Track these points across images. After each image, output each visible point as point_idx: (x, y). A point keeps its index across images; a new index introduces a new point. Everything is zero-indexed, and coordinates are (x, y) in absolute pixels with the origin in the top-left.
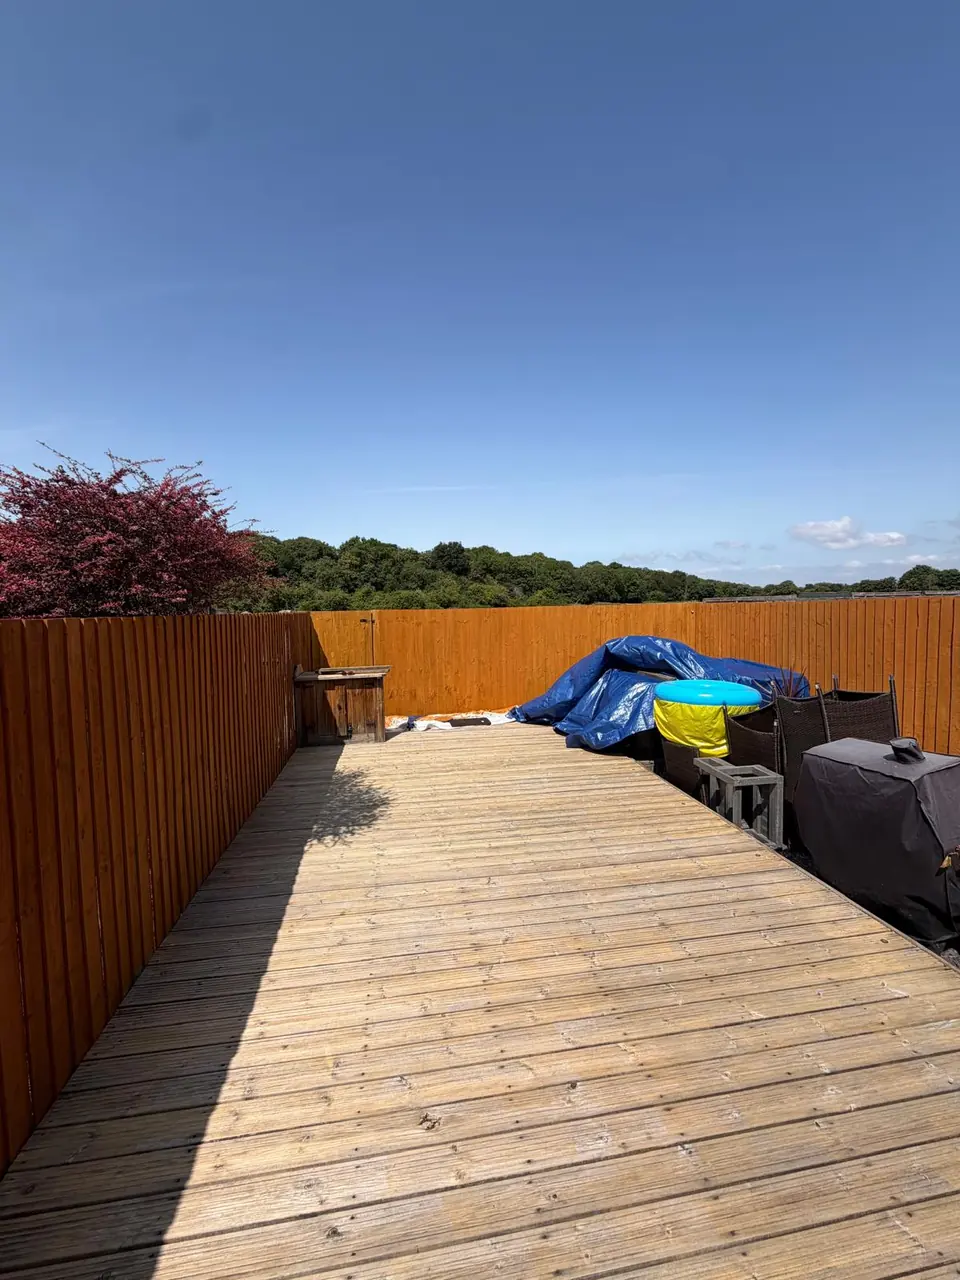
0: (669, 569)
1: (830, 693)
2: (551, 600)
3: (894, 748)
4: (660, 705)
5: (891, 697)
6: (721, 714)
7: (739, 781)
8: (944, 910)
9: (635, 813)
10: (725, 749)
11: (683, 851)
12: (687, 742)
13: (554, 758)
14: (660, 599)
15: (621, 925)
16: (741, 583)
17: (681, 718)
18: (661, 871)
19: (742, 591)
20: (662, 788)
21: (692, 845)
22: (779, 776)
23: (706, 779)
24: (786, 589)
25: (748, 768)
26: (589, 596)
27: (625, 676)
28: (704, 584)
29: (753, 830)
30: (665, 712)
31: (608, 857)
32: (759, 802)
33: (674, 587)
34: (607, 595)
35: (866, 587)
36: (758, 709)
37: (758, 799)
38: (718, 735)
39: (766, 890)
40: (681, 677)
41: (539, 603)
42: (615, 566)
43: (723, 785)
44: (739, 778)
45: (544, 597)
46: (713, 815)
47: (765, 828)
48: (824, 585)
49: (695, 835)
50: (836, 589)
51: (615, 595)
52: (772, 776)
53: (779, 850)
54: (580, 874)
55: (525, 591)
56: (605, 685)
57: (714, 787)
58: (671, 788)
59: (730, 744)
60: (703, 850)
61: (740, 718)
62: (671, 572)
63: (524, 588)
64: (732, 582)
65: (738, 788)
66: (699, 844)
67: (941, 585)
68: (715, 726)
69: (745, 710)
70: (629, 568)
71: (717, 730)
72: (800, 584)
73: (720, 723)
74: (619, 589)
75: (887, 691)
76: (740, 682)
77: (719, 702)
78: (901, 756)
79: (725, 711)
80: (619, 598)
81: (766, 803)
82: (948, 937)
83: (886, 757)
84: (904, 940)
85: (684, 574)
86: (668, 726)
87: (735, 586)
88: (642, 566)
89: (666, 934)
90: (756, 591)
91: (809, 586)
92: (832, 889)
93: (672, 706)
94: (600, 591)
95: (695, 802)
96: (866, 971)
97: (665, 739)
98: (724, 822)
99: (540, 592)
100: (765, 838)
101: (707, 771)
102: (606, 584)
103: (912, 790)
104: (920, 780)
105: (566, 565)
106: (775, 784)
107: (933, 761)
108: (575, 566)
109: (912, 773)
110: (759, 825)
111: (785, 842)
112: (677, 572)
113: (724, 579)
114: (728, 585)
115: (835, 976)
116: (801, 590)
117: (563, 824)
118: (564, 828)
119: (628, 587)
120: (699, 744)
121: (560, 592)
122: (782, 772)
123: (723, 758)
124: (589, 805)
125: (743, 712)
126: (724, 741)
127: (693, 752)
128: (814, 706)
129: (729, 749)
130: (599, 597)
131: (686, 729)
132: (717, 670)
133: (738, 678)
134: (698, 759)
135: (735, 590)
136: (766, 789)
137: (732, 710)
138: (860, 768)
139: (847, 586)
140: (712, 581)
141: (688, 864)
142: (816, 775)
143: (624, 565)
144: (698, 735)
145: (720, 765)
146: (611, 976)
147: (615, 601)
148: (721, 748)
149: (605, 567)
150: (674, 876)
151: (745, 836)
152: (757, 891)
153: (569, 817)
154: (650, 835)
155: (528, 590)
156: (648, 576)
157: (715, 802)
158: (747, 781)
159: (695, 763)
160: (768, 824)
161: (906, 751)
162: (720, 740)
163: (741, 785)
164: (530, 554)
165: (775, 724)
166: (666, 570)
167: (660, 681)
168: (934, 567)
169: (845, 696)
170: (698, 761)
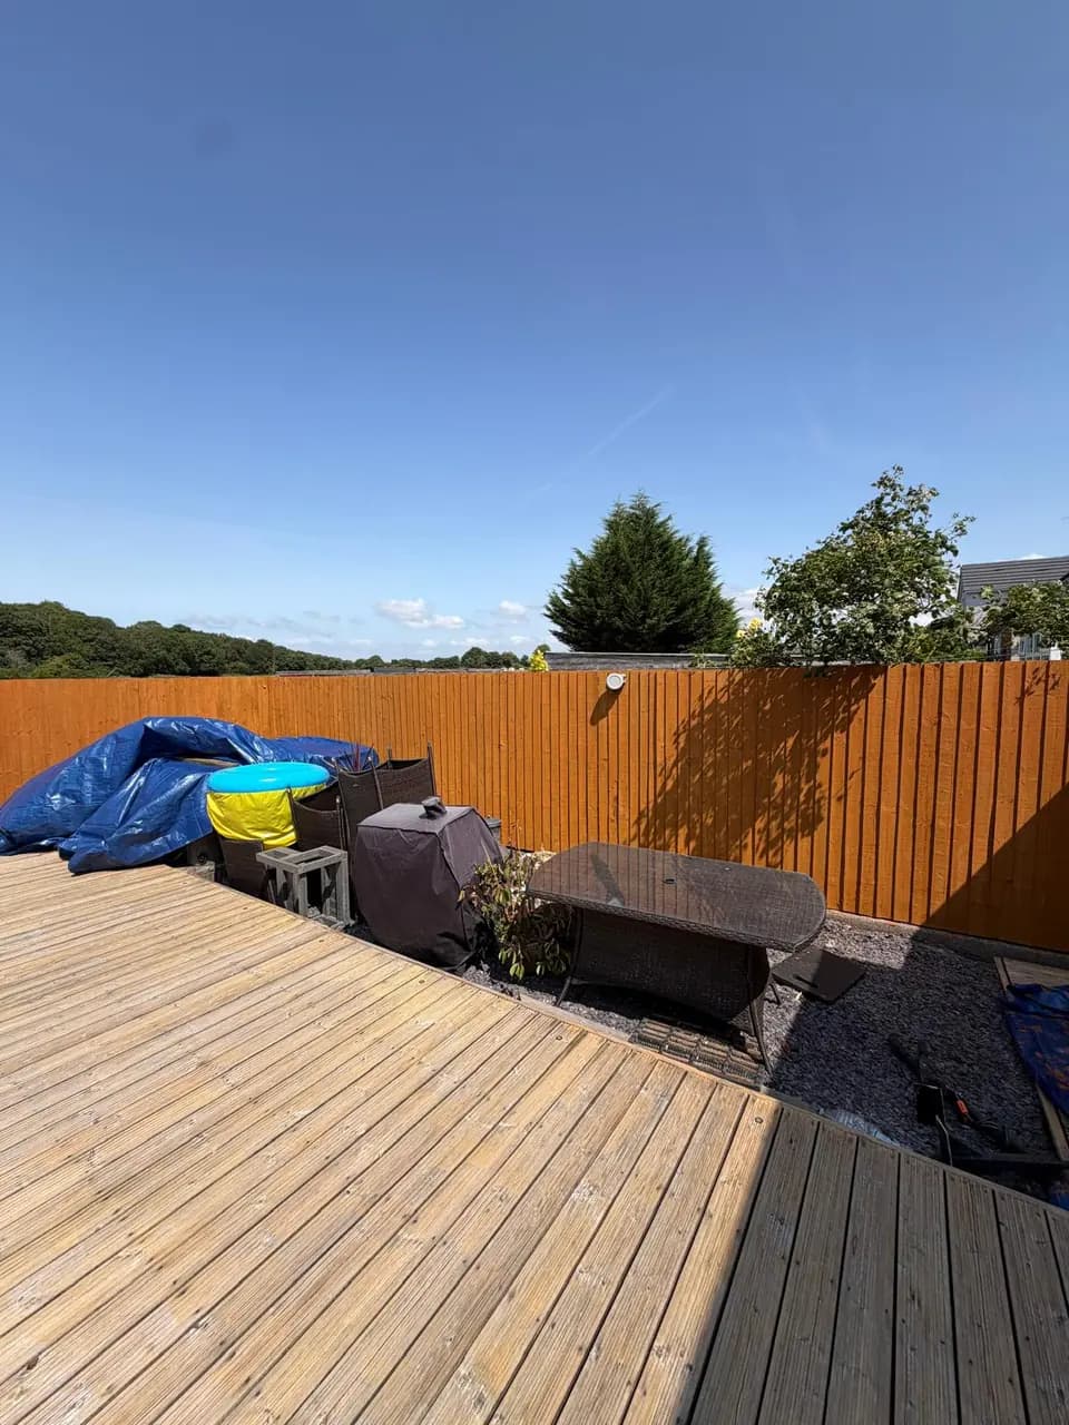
0: (253, 638)
1: (386, 764)
2: (77, 671)
3: (425, 807)
4: (215, 798)
5: (429, 763)
6: (286, 798)
7: (304, 868)
8: (463, 935)
9: (180, 939)
10: (292, 836)
11: (238, 965)
12: (251, 836)
13: (61, 896)
14: (243, 672)
15: (142, 1091)
16: (332, 656)
17: (240, 809)
18: (206, 1000)
19: (335, 665)
20: (222, 896)
21: (250, 954)
22: (344, 852)
23: (272, 873)
24: (373, 664)
25: (314, 852)
26: (141, 665)
27: (172, 766)
28: (293, 655)
29: (323, 915)
30: (220, 805)
31: (131, 1009)
32: (328, 885)
33: (258, 659)
34: (170, 666)
35: (439, 664)
36: (325, 787)
37: (326, 881)
38: (284, 822)
39: (323, 976)
40: (244, 762)
41: (57, 675)
42: (180, 629)
43: (290, 876)
44: (303, 865)
45: (66, 667)
46: (279, 910)
47: (334, 910)
48: (407, 660)
49: (256, 941)
50: (415, 665)
51: (183, 665)
52: (338, 854)
53: (347, 929)
54: (85, 1048)
55: (29, 656)
56: (142, 780)
57: (281, 879)
58: (233, 894)
59: (297, 829)
60: (262, 955)
61: (305, 800)
62: (255, 641)
63: (28, 652)
64: (323, 655)
65: (301, 876)
66: (259, 950)
67: (489, 664)
68: (279, 813)
69: (311, 791)
70: (201, 632)
71: (282, 817)
72: (387, 659)
73: (286, 808)
74: (188, 659)
75: (425, 757)
76: (312, 761)
77: (282, 786)
78: (433, 812)
79: (290, 795)
80: (189, 669)
81: (333, 884)
82: (467, 958)
83: (421, 817)
84: (437, 973)
85: (270, 644)
86: (225, 822)
87: (326, 659)
88: (218, 632)
89: (208, 1073)
90: (347, 665)
91: (394, 662)
92: (384, 950)
93: (229, 798)
94: (159, 661)
95: (260, 903)
96: (406, 1016)
97: (223, 837)
98: (291, 916)
99: (58, 660)
100: (333, 918)
101: (272, 865)
102: (169, 651)
103: (437, 840)
104: (442, 831)
105: (104, 624)
106: (340, 863)
107: (453, 812)
108: (119, 624)
109: (436, 826)
110: (328, 909)
111: (352, 917)
112: (262, 641)
113: (315, 652)
114: (319, 658)
115: (378, 1034)
116: (388, 665)
117: (63, 987)
118: (66, 992)
119: (201, 656)
120: (262, 835)
121: (94, 659)
122: (346, 849)
123: (291, 847)
124: (110, 948)
125: (308, 794)
126: (291, 827)
127: (257, 846)
128: (367, 778)
129: (297, 836)
130: (160, 667)
131: (247, 822)
132: (286, 750)
133: (309, 757)
134: (262, 854)
135: (327, 664)
136: (332, 869)
137: (298, 793)
138: (402, 830)
139: (424, 663)
140: (302, 653)
141: (245, 976)
142: (368, 846)
143: (193, 629)
144: (261, 825)
145: (286, 855)
146: (116, 1168)
147: (183, 673)
148: (289, 836)
149: (166, 630)
150: (226, 998)
151: (311, 924)
152: (316, 980)
153: (74, 974)
154: (198, 960)
155: (36, 655)
156: (227, 645)
157: (282, 898)
158: (313, 866)
159: (258, 859)
160: (336, 905)
161: (433, 808)
162: (286, 827)
163: (306, 871)
164: (37, 602)
165: (338, 801)
166: (248, 638)
167: (215, 768)
168: (484, 649)
169: (397, 765)
170: (262, 856)
